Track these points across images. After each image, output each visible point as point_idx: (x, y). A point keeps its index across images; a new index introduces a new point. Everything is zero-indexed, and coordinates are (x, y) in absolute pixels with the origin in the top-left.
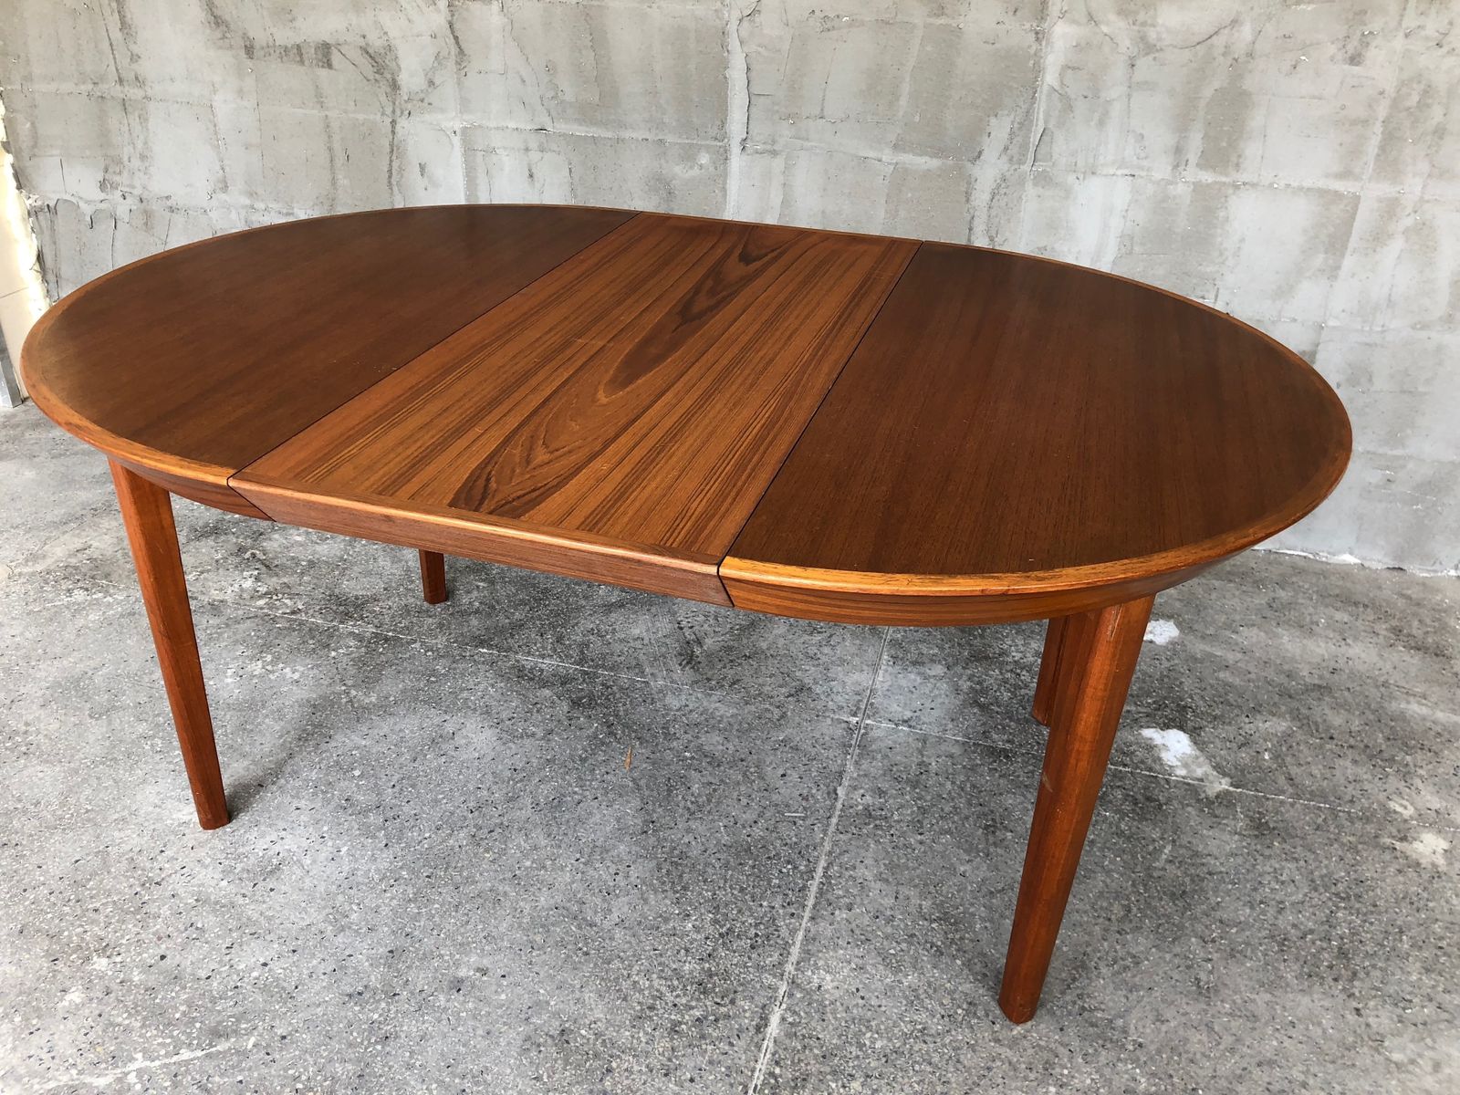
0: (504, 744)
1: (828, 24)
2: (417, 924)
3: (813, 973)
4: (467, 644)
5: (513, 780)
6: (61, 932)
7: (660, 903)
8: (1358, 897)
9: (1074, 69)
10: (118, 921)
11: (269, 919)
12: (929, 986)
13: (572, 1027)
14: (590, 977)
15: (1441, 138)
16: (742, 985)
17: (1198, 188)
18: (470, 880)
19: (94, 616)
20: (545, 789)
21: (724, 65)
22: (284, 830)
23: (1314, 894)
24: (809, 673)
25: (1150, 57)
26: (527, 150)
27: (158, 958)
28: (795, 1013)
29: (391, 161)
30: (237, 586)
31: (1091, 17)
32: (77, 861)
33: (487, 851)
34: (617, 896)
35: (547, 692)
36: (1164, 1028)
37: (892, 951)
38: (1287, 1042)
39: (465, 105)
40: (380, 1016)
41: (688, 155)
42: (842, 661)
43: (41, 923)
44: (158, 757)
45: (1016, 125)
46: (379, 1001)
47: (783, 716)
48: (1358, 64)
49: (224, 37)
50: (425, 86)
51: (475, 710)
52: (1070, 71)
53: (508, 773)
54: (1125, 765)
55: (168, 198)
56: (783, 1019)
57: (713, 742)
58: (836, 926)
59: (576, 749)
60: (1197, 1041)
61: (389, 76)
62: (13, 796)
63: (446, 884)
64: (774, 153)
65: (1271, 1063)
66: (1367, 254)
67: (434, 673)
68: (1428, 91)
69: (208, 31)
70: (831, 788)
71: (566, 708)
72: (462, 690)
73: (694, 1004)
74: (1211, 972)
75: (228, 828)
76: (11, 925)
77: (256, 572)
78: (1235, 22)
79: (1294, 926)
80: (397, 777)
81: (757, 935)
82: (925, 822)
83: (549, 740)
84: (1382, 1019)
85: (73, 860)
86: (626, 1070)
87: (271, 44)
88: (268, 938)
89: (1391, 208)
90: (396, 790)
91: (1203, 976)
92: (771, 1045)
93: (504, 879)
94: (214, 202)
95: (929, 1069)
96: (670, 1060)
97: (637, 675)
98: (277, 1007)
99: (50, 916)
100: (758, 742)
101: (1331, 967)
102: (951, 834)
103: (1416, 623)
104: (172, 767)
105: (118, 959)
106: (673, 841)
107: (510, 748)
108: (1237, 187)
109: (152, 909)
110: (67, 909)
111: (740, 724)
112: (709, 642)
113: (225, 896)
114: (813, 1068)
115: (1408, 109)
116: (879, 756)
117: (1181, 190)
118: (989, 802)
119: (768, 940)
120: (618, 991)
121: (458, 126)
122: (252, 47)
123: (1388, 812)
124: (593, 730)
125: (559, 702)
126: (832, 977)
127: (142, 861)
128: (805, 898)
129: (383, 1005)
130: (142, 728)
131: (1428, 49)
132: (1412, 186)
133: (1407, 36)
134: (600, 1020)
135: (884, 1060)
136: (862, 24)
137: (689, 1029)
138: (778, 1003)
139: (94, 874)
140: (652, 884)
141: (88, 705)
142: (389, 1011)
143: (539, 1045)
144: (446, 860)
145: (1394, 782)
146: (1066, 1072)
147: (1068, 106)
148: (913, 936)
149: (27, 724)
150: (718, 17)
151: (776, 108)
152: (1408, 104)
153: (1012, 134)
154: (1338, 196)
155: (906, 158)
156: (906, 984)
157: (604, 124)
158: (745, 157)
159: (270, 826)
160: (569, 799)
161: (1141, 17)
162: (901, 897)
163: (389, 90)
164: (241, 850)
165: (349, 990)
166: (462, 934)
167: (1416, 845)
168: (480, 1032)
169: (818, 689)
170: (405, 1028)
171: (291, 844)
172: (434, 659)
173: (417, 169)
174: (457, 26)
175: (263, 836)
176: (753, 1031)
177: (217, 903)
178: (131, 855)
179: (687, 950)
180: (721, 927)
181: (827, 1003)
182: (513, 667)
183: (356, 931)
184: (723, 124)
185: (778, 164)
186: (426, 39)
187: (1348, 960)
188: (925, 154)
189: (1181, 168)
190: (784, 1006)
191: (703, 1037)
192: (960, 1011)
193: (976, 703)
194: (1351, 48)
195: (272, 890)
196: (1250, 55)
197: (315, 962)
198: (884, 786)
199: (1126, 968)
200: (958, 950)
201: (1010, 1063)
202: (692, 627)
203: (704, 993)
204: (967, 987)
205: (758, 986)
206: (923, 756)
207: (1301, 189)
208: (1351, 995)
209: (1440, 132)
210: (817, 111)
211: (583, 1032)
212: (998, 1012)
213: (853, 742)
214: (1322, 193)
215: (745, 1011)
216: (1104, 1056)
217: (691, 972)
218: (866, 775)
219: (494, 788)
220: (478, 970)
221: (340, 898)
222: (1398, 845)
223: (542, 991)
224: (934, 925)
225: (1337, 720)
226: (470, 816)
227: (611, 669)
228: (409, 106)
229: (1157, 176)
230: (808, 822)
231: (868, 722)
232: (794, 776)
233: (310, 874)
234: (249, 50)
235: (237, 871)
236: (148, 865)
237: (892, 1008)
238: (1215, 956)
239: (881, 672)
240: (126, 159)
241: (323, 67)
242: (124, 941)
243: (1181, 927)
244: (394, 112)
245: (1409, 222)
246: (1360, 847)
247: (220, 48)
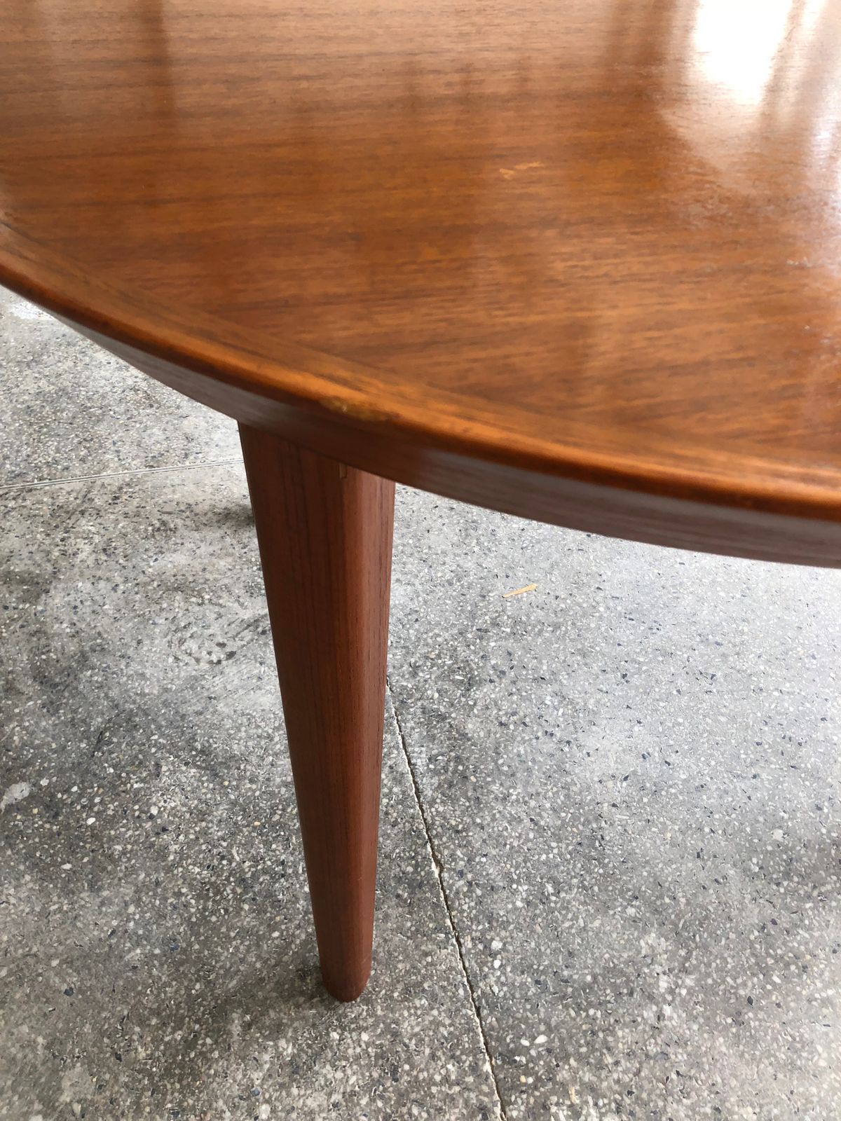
0: (595, 713)
5: (640, 669)
51: (566, 787)
53: (635, 680)
59: (546, 641)
71: (486, 688)
83: (553, 673)
93: (754, 601)
107: (598, 702)
125: (480, 703)
160: (619, 608)
219: (665, 678)
226: (719, 674)
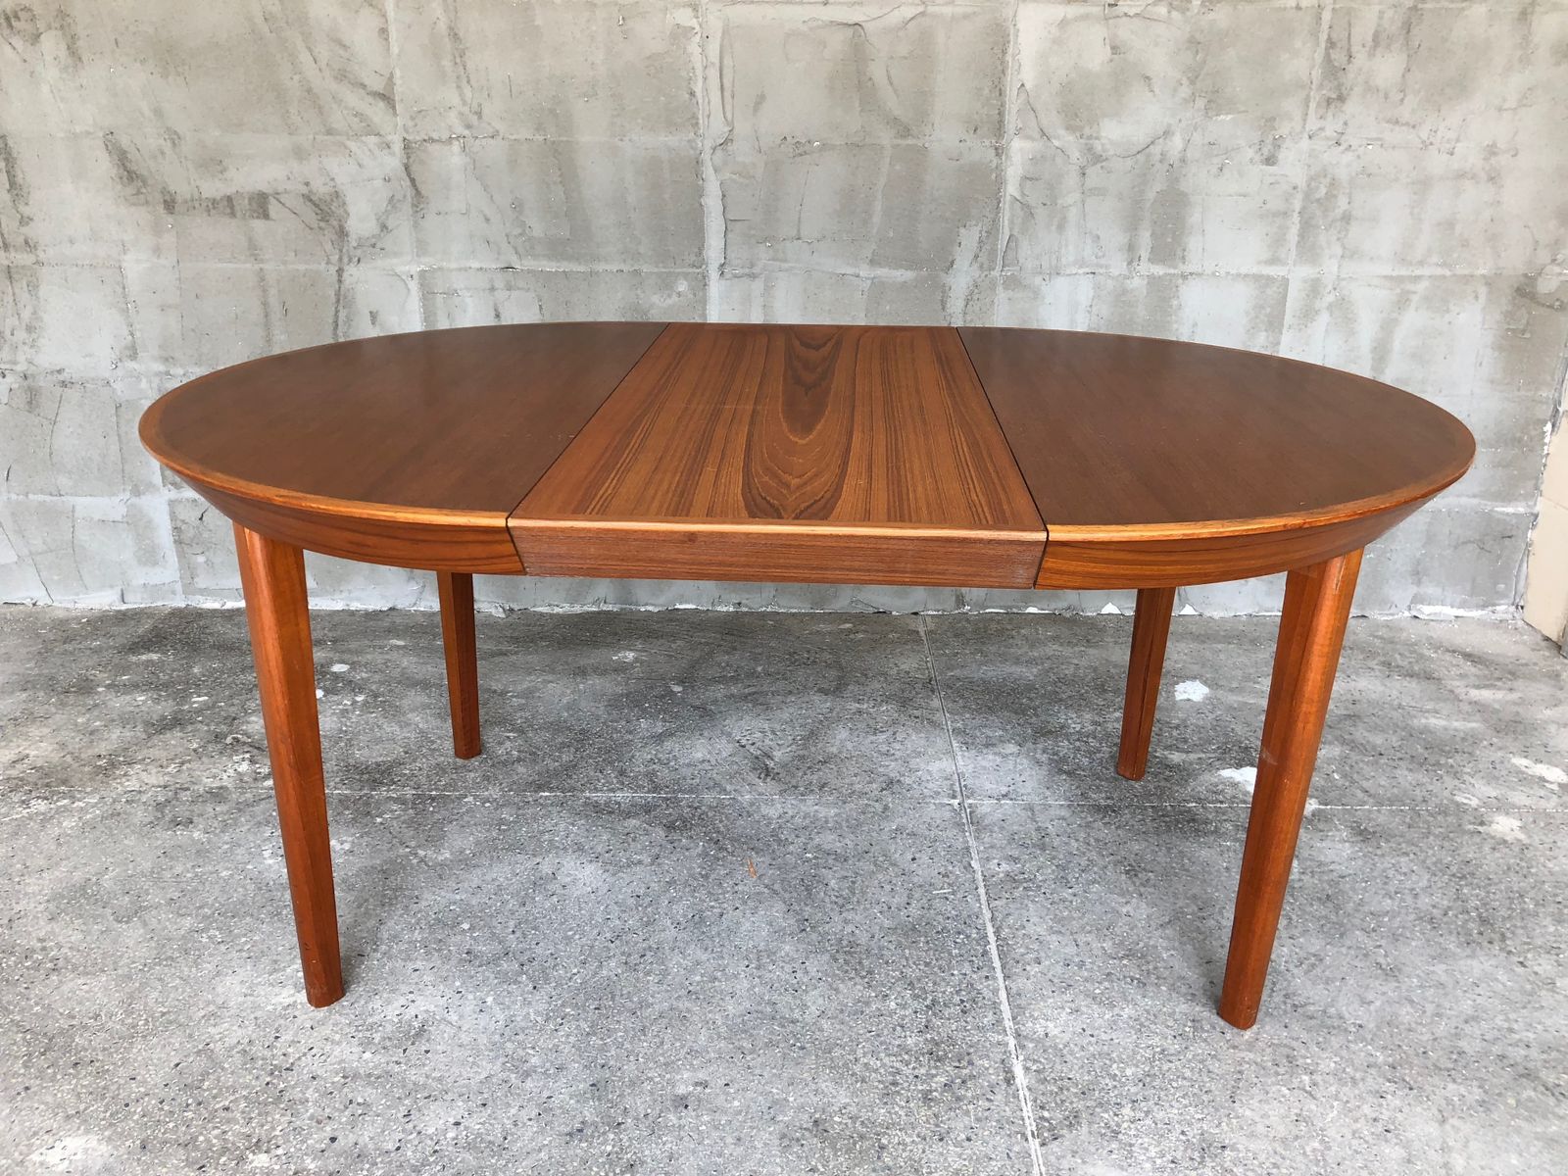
0: (614, 875)
1: (801, 149)
2: (609, 1054)
3: (1034, 1024)
4: (525, 791)
5: (641, 906)
6: (194, 1139)
7: (852, 991)
8: (1472, 874)
9: (1031, 179)
10: (259, 1114)
11: (440, 1080)
12: (1148, 1013)
13: (824, 1117)
14: (817, 1068)
15: (1348, 223)
16: (971, 1046)
17: (1153, 281)
18: (643, 1004)
19: (69, 823)
20: (679, 909)
21: (700, 192)
22: (411, 992)
23: (1434, 879)
24: (892, 768)
25: (1099, 166)
26: (493, 289)
27: (327, 1141)
28: (1035, 1061)
29: (337, 312)
30: (231, 771)
31: (1043, 134)
32: (177, 1065)
33: (648, 974)
34: (806, 992)
35: (633, 822)
36: (1372, 1008)
37: (1097, 991)
38: (1479, 1000)
39: (422, 248)
40: (614, 1146)
41: (666, 284)
42: (919, 754)
43: (164, 1134)
44: (223, 948)
45: (984, 234)
46: (604, 1133)
47: (886, 808)
48: (1273, 164)
49: (139, 193)
50: (377, 231)
51: (566, 849)
52: (1028, 182)
53: (632, 901)
54: (1221, 802)
55: (59, 372)
56: (1027, 1069)
57: (828, 840)
58: (1032, 979)
59: (692, 868)
60: (1406, 1014)
61: (335, 223)
62: (61, 1014)
63: (620, 1013)
64: (753, 276)
65: (1475, 1019)
66: (1300, 330)
67: (502, 822)
68: (1334, 183)
69: (119, 187)
70: (966, 864)
71: (662, 833)
72: (542, 833)
73: (934, 1072)
74: (1386, 956)
75: (345, 1002)
76: (127, 1144)
77: (247, 756)
78: (1167, 134)
79: (1434, 907)
80: (512, 924)
81: (962, 1001)
82: (1070, 877)
83: (659, 864)
84: (1545, 966)
85: (172, 1065)
86: (899, 1144)
87: (196, 196)
88: (448, 1097)
89: (1314, 288)
90: (518, 934)
91: (1381, 960)
92: (1027, 1094)
93: (679, 996)
94: (120, 372)
95: (1186, 1083)
96: (937, 1126)
97: (720, 793)
98: (493, 1161)
99: (171, 1125)
100: (874, 834)
101: (1481, 933)
102: (1099, 883)
103: (1398, 656)
104: (245, 955)
105: (280, 1151)
106: (836, 934)
107: (622, 878)
108: (1184, 277)
109: (296, 1094)
110: (190, 1115)
111: (847, 821)
112: (777, 754)
113: (376, 1067)
114: (1080, 1105)
115: (1318, 200)
116: (996, 829)
117: (1137, 283)
118: (1118, 850)
119: (976, 1004)
120: (852, 1075)
121: (415, 269)
122: (173, 201)
123: (1458, 805)
124: (700, 848)
126: (1054, 1022)
127: (257, 1050)
128: (990, 960)
129: (612, 1136)
130: (187, 922)
131: (1329, 147)
132: (1330, 267)
133: (1310, 137)
134: (848, 1104)
135: (1141, 1084)
136: (833, 147)
137: (941, 1094)
138: (1013, 1056)
139: (205, 1075)
140: (835, 975)
141: (109, 911)
142: (621, 1140)
143: (798, 1140)
144: (609, 990)
145: (1450, 782)
146: (1309, 1061)
147: (1029, 213)
148: (1109, 974)
149: (40, 940)
150: (692, 148)
151: (753, 232)
152: (1317, 196)
153: (980, 241)
154: (1270, 279)
155: (882, 272)
156: (1125, 1016)
157: (576, 258)
158: (723, 282)
159: (393, 991)
161: (1087, 131)
162: (1081, 944)
163: (334, 237)
164: (370, 1020)
165: (568, 1129)
166: (662, 1055)
167: (1494, 826)
168: (729, 1140)
169: (908, 781)
170: (647, 1153)
171: (425, 1004)
172: (496, 809)
173: (368, 318)
174: (414, 168)
175: (389, 1002)
176: (1004, 1086)
177: (369, 1075)
178: (240, 1047)
179: (902, 1027)
180: (925, 999)
181: (1061, 1046)
182: (586, 804)
183: (545, 1073)
184: (701, 249)
185: (758, 286)
186: (379, 183)
187: (1492, 925)
188: (901, 267)
189: (1135, 264)
190: (1021, 1058)
191: (959, 1099)
192: (1187, 1029)
193: (1061, 771)
194: (1266, 151)
195: (427, 1052)
196: (1183, 160)
197: (513, 1111)
198: (1016, 853)
199: (1313, 966)
200: (1158, 978)
201: (1256, 1063)
202: (753, 744)
203: (939, 1061)
204: (1184, 1007)
205: (987, 1044)
206: (1037, 822)
207: (1239, 275)
208: (1509, 953)
209: (1347, 218)
210: (794, 233)
211: (836, 1119)
212: (1222, 1023)
213: (965, 821)
214: (1257, 278)
215: (987, 1069)
216: (1336, 1041)
217: (916, 1045)
218: (992, 847)
220: (697, 1084)
221: (508, 1045)
222: (1480, 829)
223: (775, 1091)
224: (1125, 962)
225: (1378, 740)
227: (691, 791)
228: (359, 252)
229: (1115, 272)
230: (959, 895)
231: (970, 801)
232: (924, 858)
233: (464, 1029)
234: (170, 205)
235: (376, 1041)
236: (267, 1053)
237: (1125, 1039)
238: (1383, 942)
239: (959, 758)
240: (8, 333)
241: (258, 217)
242: (277, 1133)
243: (1342, 925)
244: (340, 259)
245: (1330, 298)
246: (1451, 835)
247: (134, 204)
